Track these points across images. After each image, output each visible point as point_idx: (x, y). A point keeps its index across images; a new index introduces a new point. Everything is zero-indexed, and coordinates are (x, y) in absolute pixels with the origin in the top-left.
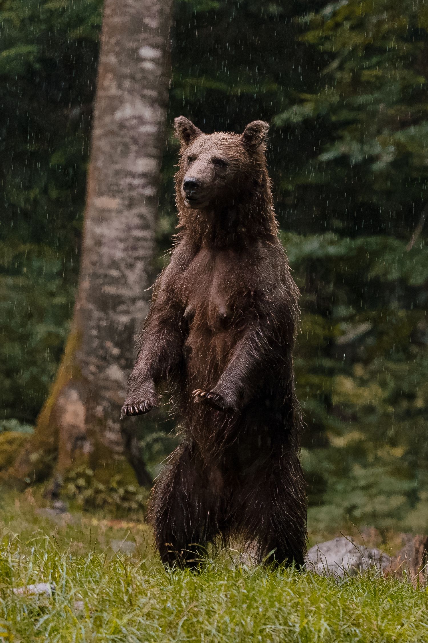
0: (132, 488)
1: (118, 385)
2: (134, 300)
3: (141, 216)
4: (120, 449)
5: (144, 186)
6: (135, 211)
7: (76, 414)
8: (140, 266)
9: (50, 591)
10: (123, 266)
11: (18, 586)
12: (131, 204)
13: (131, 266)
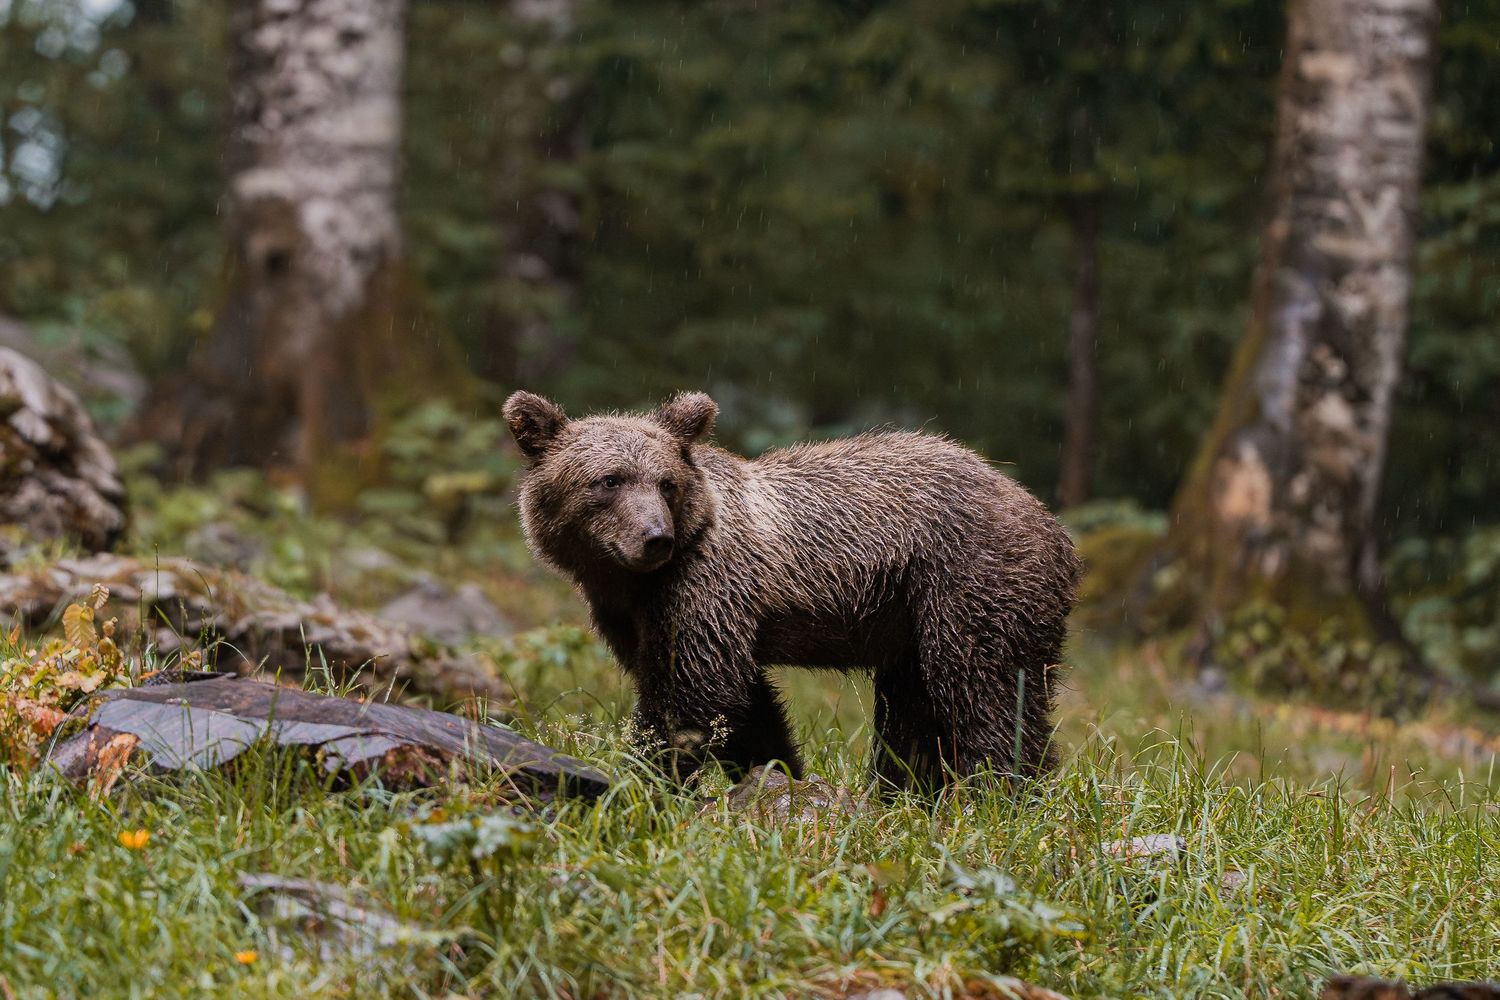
0: (1361, 648)
1: (1338, 438)
2: (1375, 267)
3: (1396, 97)
4: (1339, 565)
5: (1403, 34)
6: (1384, 85)
7: (1251, 495)
8: (1389, 198)
9: (1175, 850)
10: (1355, 195)
11: (1112, 837)
12: (1377, 70)
13: (1371, 197)
